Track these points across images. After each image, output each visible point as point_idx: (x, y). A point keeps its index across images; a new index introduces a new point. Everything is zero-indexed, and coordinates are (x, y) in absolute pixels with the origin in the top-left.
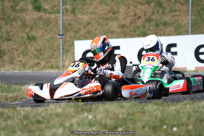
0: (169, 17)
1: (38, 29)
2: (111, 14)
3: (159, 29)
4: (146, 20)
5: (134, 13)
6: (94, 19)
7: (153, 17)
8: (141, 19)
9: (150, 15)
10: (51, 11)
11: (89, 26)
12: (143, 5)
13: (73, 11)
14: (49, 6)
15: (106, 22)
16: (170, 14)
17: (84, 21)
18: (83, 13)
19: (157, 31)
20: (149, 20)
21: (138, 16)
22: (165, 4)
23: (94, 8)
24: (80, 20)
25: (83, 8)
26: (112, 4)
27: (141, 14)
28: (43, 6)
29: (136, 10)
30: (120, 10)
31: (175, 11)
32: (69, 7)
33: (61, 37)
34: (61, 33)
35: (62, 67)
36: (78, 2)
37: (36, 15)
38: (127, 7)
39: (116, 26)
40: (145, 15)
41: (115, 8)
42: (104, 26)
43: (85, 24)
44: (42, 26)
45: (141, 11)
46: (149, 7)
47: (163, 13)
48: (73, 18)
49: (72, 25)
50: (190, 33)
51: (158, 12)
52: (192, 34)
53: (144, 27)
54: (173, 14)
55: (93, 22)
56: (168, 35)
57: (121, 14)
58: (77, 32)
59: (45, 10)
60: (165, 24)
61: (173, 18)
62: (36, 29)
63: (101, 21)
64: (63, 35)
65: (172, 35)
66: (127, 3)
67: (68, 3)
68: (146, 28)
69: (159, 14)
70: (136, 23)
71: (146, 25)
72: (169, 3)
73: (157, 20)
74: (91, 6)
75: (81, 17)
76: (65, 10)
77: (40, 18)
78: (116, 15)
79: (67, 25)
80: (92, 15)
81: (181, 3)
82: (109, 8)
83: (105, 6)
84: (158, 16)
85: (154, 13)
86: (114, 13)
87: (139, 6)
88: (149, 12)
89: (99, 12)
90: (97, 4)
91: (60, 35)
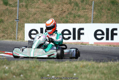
0: (82, 13)
1: (5, 16)
2: (48, 9)
3: (76, 19)
4: (69, 13)
5: (62, 9)
6: (39, 11)
7: (73, 12)
8: (66, 13)
9: (71, 11)
10: (13, 6)
11: (36, 15)
12: (68, 4)
13: (26, 6)
14: (13, 2)
15: (45, 14)
16: (82, 11)
17: (33, 12)
18: (32, 8)
19: (75, 20)
20: (70, 14)
21: (64, 11)
22: (80, 5)
23: (39, 5)
24: (30, 11)
25: (33, 4)
26: (50, 3)
27: (66, 10)
28: (9, 2)
29: (63, 7)
30: (54, 7)
31: (86, 9)
32: (24, 4)
33: (17, 21)
34: (17, 19)
35: (16, 39)
36: (30, 1)
37: (5, 7)
38: (58, 5)
39: (51, 16)
40: (68, 11)
41: (51, 5)
42: (44, 16)
43: (33, 14)
44: (7, 14)
45: (66, 8)
46: (70, 6)
47: (79, 10)
48: (26, 10)
49: (25, 14)
50: (92, 22)
51: (75, 9)
52: (93, 23)
53: (67, 17)
54: (84, 11)
55: (38, 13)
56: (81, 23)
57: (54, 9)
58: (28, 18)
59: (10, 5)
60: (79, 16)
61: (84, 13)
62: (4, 16)
63: (42, 13)
64: (18, 20)
65: (83, 23)
66: (58, 3)
67: (24, 1)
68: (68, 18)
69: (76, 10)
70: (62, 15)
71: (69, 16)
72: (82, 4)
73: (75, 14)
74: (37, 4)
75: (31, 10)
76: (22, 5)
77: (7, 9)
78: (51, 10)
79: (22, 14)
80: (38, 9)
81: (89, 5)
82: (48, 6)
83: (45, 4)
84: (76, 11)
85: (73, 9)
86: (50, 9)
87: (65, 5)
88: (71, 9)
89: (42, 7)
90: (41, 3)
91: (16, 20)
